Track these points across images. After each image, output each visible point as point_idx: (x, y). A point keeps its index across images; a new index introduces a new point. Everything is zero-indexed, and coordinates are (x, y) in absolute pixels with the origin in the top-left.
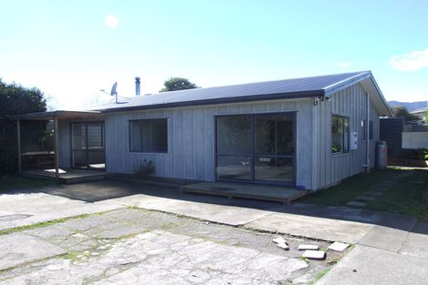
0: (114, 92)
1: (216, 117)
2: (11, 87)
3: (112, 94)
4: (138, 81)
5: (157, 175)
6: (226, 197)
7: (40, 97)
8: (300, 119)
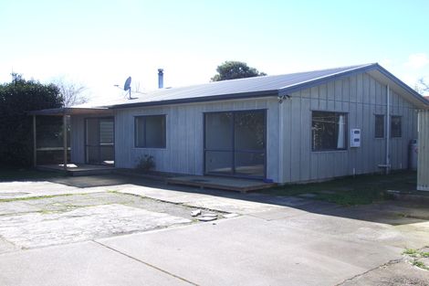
0: (127, 87)
1: (205, 114)
2: (29, 83)
3: (125, 89)
4: (161, 73)
5: (157, 170)
6: (199, 187)
7: (57, 93)
8: (270, 116)
